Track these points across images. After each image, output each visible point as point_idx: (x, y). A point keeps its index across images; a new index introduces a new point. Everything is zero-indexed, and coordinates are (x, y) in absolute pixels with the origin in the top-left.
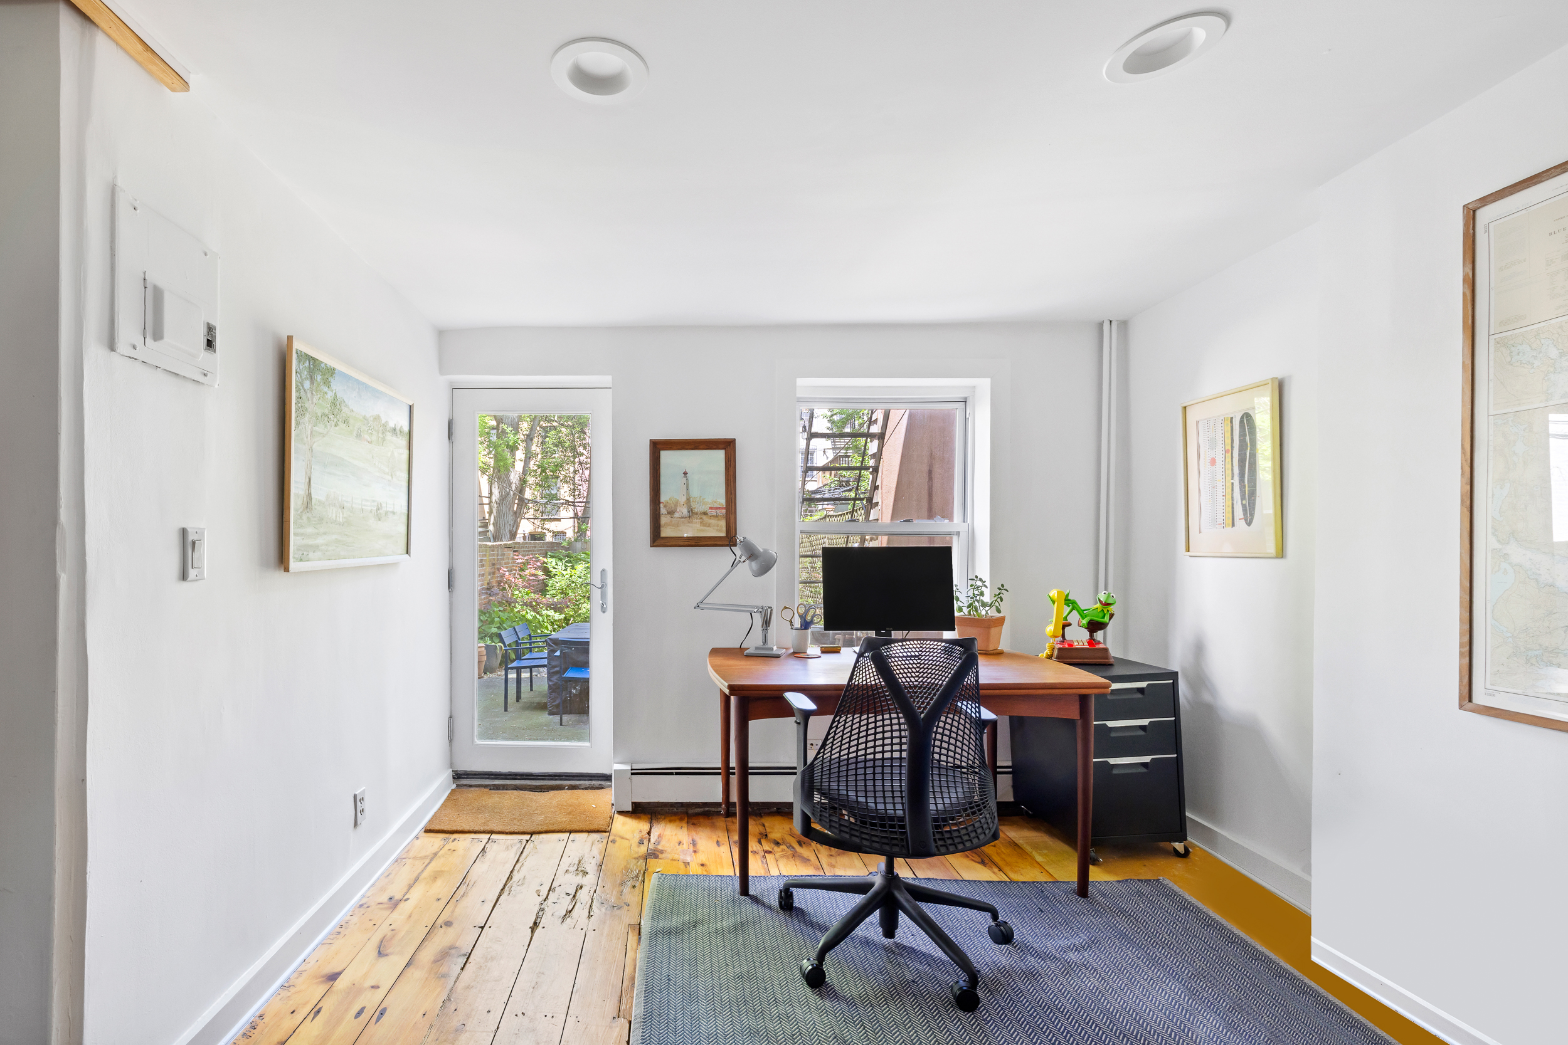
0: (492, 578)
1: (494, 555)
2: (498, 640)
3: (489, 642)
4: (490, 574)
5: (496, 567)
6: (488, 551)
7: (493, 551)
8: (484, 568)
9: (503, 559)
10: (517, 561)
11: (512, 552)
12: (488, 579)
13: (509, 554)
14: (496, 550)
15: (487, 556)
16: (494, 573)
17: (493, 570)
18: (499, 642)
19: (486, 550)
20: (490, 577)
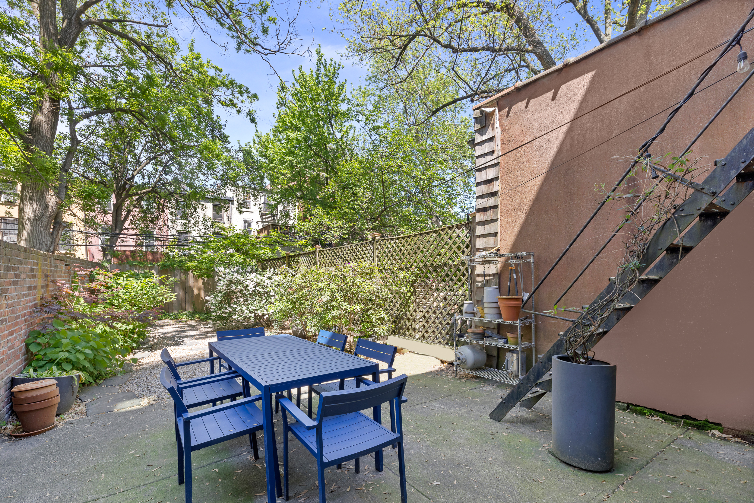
0: (46, 292)
1: (46, 265)
2: (71, 367)
3: (58, 373)
4: (43, 287)
5: (50, 279)
6: (40, 260)
7: (46, 261)
8: (36, 279)
9: (56, 272)
10: (79, 273)
11: (64, 266)
12: (41, 293)
13: (62, 268)
14: (49, 260)
15: (40, 265)
16: (47, 286)
17: (45, 283)
18: (72, 369)
19: (38, 258)
20: (43, 290)
